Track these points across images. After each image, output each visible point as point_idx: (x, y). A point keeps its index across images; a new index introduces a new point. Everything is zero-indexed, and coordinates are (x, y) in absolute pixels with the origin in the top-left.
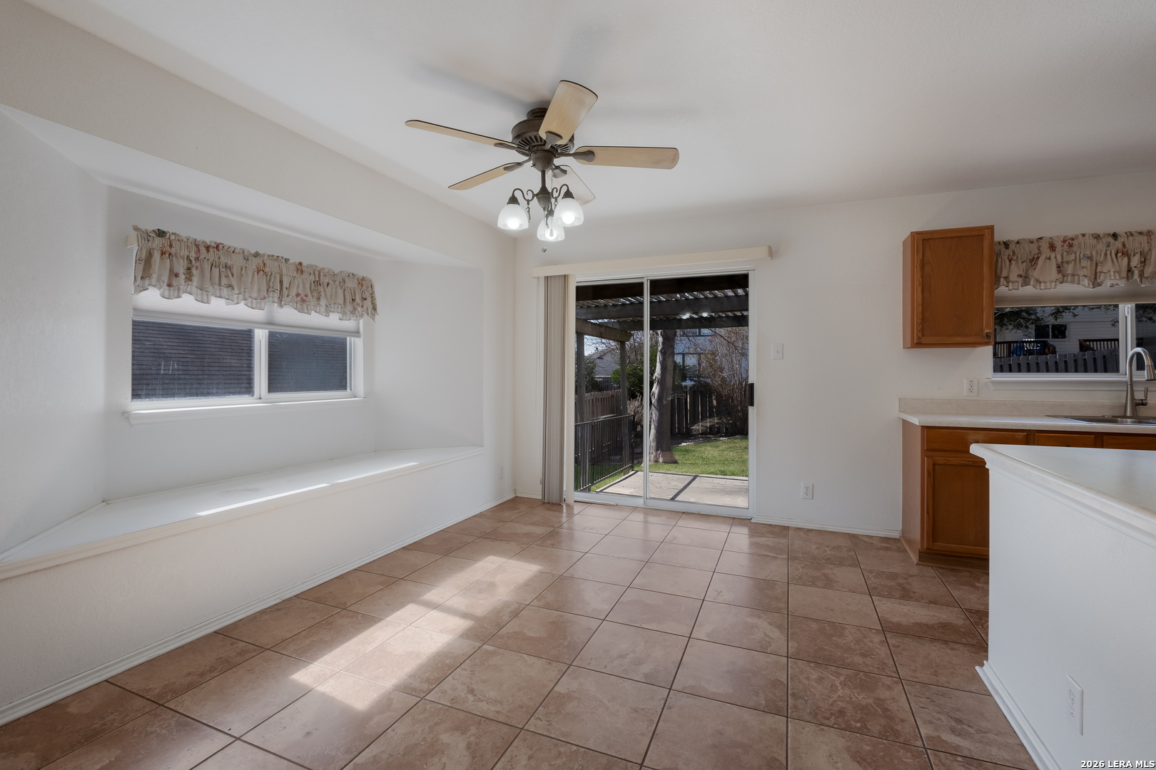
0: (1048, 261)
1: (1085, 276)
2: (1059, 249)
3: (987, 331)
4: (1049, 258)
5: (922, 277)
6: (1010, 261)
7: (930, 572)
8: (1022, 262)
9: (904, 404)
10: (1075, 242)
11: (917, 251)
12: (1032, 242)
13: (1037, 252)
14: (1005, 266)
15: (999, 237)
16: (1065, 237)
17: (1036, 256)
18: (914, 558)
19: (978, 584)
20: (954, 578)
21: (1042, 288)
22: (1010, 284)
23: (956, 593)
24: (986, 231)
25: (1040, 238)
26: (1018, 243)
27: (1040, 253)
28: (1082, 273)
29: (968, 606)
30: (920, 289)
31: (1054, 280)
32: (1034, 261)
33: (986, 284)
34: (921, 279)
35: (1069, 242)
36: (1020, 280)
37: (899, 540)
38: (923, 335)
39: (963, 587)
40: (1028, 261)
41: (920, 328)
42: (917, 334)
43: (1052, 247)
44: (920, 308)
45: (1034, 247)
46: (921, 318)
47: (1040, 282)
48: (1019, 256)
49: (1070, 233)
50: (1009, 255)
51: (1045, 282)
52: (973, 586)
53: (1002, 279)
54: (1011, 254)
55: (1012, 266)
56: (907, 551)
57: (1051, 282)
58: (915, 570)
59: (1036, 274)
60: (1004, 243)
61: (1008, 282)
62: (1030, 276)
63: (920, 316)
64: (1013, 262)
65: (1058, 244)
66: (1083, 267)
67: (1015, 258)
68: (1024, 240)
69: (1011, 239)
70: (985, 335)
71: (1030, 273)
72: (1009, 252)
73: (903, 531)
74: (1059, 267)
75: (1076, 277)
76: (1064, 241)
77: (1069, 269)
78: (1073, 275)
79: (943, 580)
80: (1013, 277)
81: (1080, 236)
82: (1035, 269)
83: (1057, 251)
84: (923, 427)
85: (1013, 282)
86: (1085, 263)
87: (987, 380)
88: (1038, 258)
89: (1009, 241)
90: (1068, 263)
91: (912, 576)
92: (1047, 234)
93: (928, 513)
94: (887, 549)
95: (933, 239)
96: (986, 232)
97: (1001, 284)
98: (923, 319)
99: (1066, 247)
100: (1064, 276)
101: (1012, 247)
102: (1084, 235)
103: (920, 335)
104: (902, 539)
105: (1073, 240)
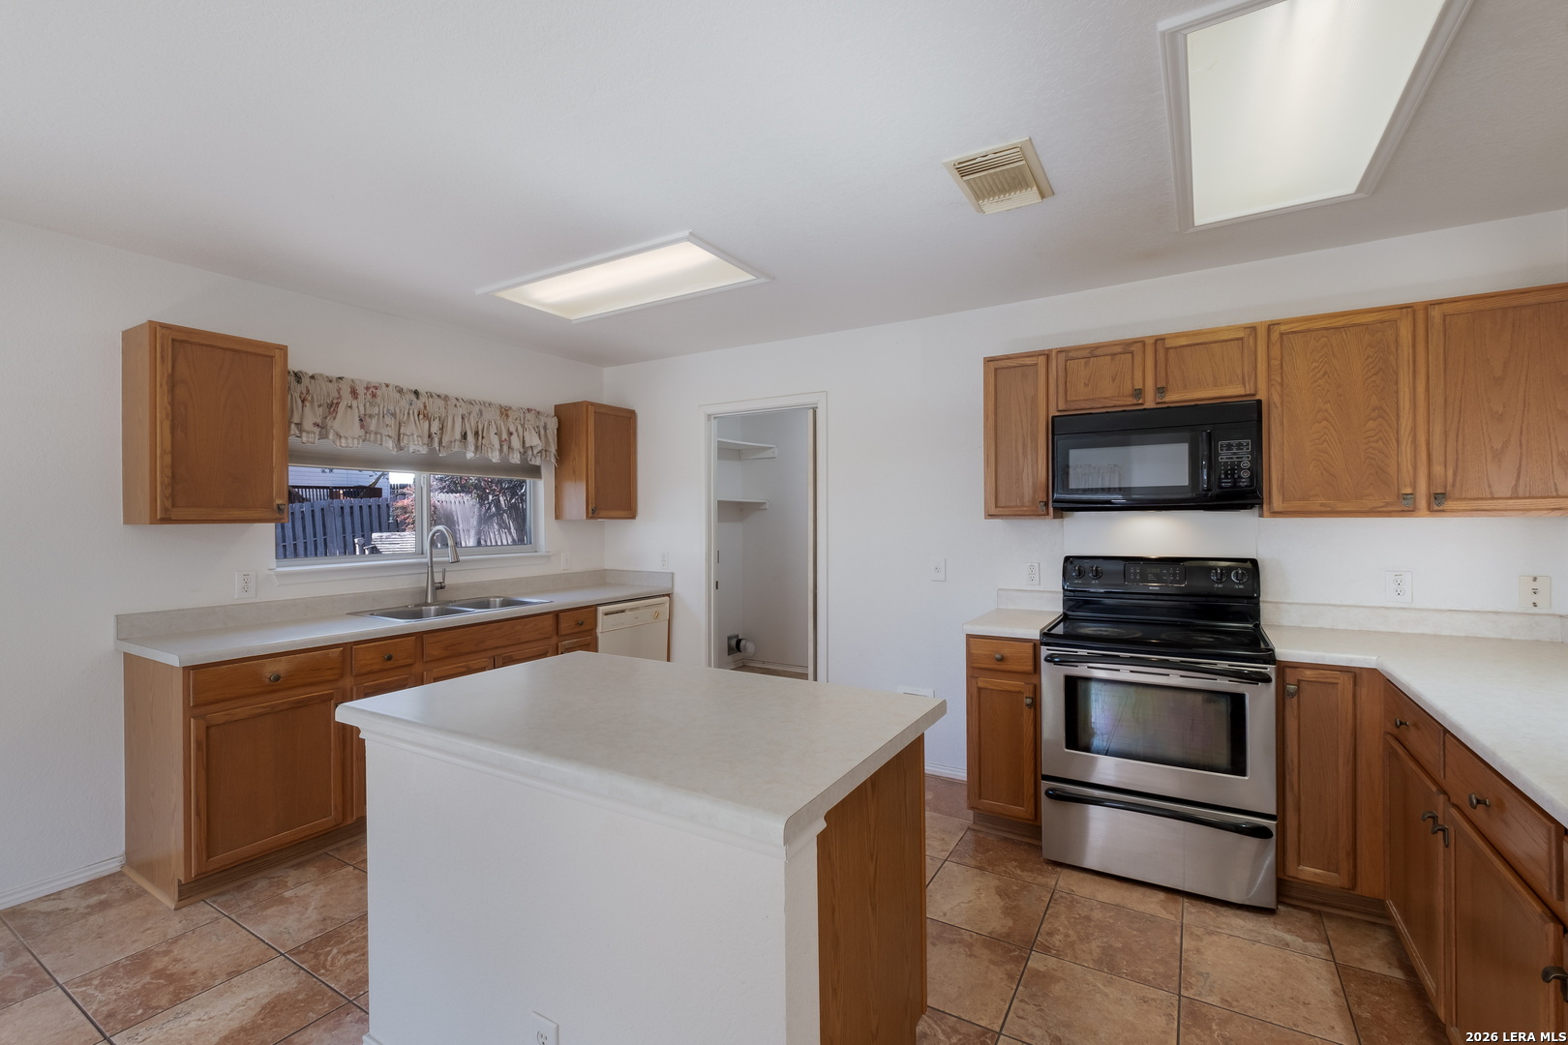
0: (349, 410)
1: (389, 436)
2: (361, 396)
3: (278, 502)
4: (351, 407)
5: (172, 403)
6: (303, 402)
7: (203, 912)
8: (320, 406)
9: (127, 627)
10: (379, 392)
11: (162, 358)
12: (331, 381)
13: (337, 395)
14: (297, 408)
15: (294, 365)
16: (369, 383)
17: (335, 401)
18: (167, 900)
19: (288, 894)
20: (250, 903)
21: (343, 445)
22: (304, 434)
23: (263, 931)
24: (277, 351)
25: (340, 378)
26: (312, 377)
27: (340, 397)
28: (386, 431)
29: (291, 945)
30: (167, 424)
31: (357, 436)
32: (332, 407)
33: (276, 431)
34: (169, 408)
35: (373, 390)
36: (317, 430)
37: (120, 874)
38: (173, 506)
39: (269, 912)
40: (326, 405)
41: (168, 492)
42: (162, 502)
43: (354, 393)
44: (168, 459)
45: (333, 387)
46: (170, 475)
47: (340, 437)
48: (315, 397)
49: (375, 378)
50: (302, 393)
51: (346, 438)
52: (282, 901)
53: (293, 426)
54: (304, 391)
55: (307, 410)
56: (145, 892)
57: (353, 438)
58: (175, 926)
59: (336, 424)
60: (296, 374)
61: (301, 431)
62: (329, 428)
63: (169, 472)
64: (307, 404)
65: (361, 391)
66: (387, 425)
67: (310, 398)
68: (321, 375)
69: (304, 370)
70: (275, 508)
71: (329, 421)
72: (301, 388)
73: (127, 853)
74: (361, 420)
75: (379, 436)
76: (367, 388)
77: (373, 425)
78: (376, 433)
79: (233, 916)
80: (308, 425)
81: (384, 386)
82: (334, 418)
83: (359, 400)
84: (187, 669)
85: (308, 432)
86: (389, 420)
87: (272, 572)
88: (338, 404)
89: (301, 372)
90: (371, 416)
91: (176, 940)
92: (348, 374)
93: (198, 814)
94: (104, 905)
95: (191, 343)
96: (277, 353)
97: (292, 432)
98: (174, 476)
99: (369, 397)
100: (366, 433)
101: (306, 381)
102: (387, 386)
103: (168, 504)
104: (126, 870)
105: (376, 388)
